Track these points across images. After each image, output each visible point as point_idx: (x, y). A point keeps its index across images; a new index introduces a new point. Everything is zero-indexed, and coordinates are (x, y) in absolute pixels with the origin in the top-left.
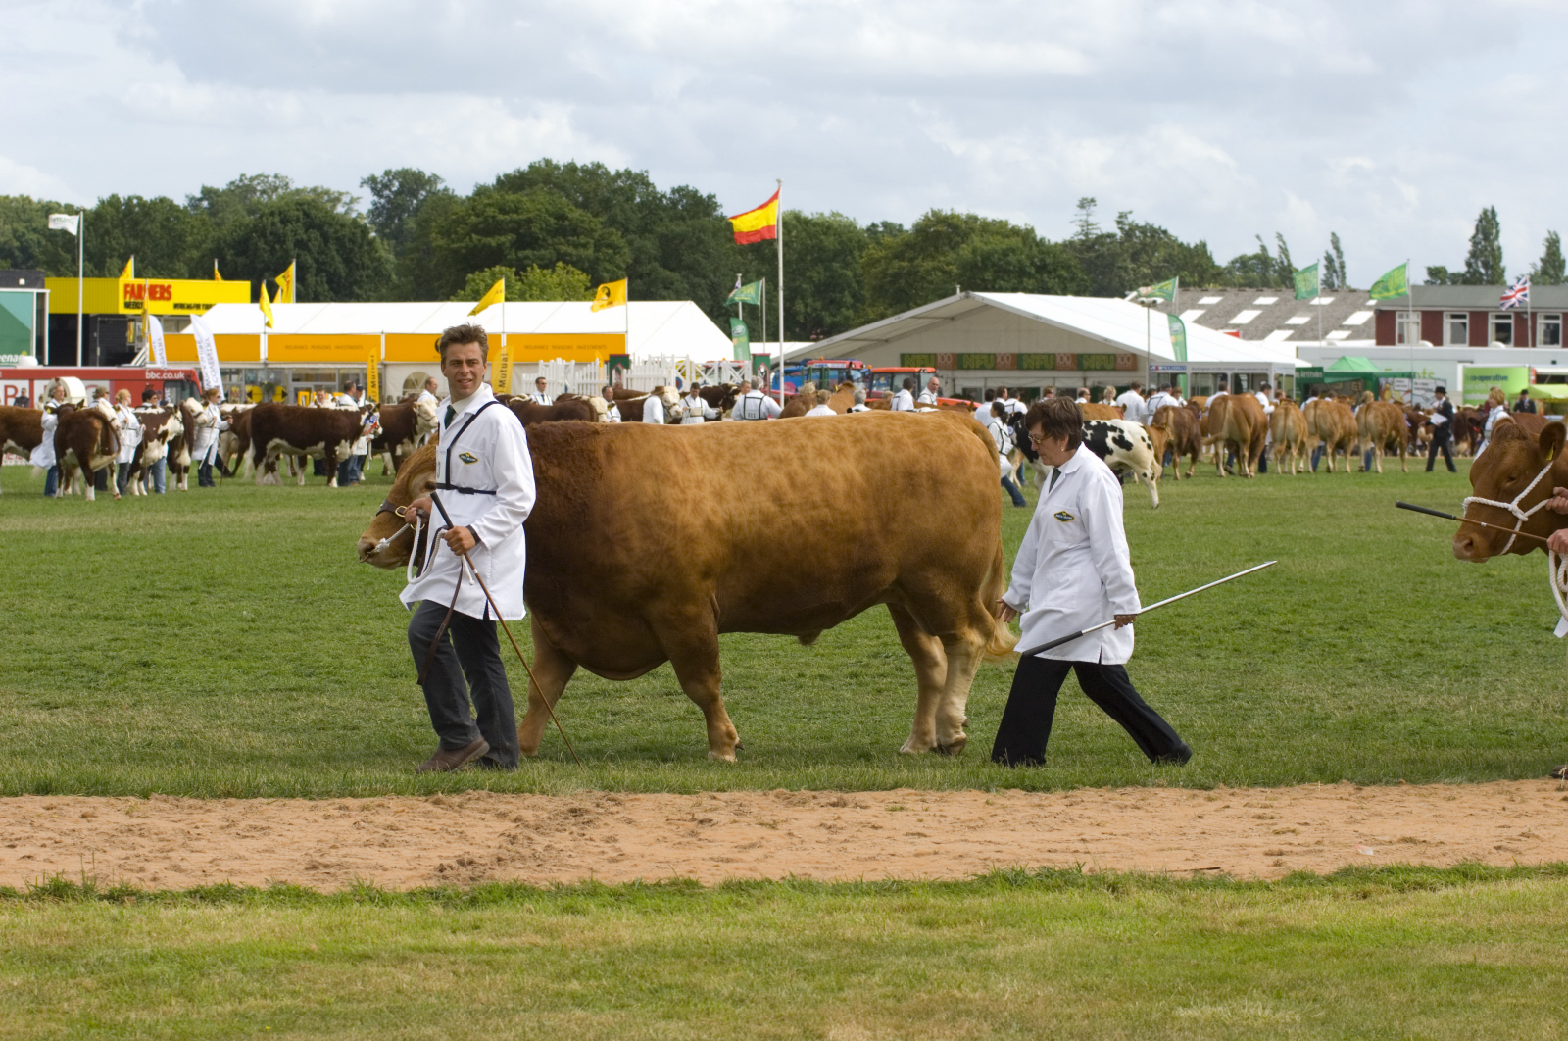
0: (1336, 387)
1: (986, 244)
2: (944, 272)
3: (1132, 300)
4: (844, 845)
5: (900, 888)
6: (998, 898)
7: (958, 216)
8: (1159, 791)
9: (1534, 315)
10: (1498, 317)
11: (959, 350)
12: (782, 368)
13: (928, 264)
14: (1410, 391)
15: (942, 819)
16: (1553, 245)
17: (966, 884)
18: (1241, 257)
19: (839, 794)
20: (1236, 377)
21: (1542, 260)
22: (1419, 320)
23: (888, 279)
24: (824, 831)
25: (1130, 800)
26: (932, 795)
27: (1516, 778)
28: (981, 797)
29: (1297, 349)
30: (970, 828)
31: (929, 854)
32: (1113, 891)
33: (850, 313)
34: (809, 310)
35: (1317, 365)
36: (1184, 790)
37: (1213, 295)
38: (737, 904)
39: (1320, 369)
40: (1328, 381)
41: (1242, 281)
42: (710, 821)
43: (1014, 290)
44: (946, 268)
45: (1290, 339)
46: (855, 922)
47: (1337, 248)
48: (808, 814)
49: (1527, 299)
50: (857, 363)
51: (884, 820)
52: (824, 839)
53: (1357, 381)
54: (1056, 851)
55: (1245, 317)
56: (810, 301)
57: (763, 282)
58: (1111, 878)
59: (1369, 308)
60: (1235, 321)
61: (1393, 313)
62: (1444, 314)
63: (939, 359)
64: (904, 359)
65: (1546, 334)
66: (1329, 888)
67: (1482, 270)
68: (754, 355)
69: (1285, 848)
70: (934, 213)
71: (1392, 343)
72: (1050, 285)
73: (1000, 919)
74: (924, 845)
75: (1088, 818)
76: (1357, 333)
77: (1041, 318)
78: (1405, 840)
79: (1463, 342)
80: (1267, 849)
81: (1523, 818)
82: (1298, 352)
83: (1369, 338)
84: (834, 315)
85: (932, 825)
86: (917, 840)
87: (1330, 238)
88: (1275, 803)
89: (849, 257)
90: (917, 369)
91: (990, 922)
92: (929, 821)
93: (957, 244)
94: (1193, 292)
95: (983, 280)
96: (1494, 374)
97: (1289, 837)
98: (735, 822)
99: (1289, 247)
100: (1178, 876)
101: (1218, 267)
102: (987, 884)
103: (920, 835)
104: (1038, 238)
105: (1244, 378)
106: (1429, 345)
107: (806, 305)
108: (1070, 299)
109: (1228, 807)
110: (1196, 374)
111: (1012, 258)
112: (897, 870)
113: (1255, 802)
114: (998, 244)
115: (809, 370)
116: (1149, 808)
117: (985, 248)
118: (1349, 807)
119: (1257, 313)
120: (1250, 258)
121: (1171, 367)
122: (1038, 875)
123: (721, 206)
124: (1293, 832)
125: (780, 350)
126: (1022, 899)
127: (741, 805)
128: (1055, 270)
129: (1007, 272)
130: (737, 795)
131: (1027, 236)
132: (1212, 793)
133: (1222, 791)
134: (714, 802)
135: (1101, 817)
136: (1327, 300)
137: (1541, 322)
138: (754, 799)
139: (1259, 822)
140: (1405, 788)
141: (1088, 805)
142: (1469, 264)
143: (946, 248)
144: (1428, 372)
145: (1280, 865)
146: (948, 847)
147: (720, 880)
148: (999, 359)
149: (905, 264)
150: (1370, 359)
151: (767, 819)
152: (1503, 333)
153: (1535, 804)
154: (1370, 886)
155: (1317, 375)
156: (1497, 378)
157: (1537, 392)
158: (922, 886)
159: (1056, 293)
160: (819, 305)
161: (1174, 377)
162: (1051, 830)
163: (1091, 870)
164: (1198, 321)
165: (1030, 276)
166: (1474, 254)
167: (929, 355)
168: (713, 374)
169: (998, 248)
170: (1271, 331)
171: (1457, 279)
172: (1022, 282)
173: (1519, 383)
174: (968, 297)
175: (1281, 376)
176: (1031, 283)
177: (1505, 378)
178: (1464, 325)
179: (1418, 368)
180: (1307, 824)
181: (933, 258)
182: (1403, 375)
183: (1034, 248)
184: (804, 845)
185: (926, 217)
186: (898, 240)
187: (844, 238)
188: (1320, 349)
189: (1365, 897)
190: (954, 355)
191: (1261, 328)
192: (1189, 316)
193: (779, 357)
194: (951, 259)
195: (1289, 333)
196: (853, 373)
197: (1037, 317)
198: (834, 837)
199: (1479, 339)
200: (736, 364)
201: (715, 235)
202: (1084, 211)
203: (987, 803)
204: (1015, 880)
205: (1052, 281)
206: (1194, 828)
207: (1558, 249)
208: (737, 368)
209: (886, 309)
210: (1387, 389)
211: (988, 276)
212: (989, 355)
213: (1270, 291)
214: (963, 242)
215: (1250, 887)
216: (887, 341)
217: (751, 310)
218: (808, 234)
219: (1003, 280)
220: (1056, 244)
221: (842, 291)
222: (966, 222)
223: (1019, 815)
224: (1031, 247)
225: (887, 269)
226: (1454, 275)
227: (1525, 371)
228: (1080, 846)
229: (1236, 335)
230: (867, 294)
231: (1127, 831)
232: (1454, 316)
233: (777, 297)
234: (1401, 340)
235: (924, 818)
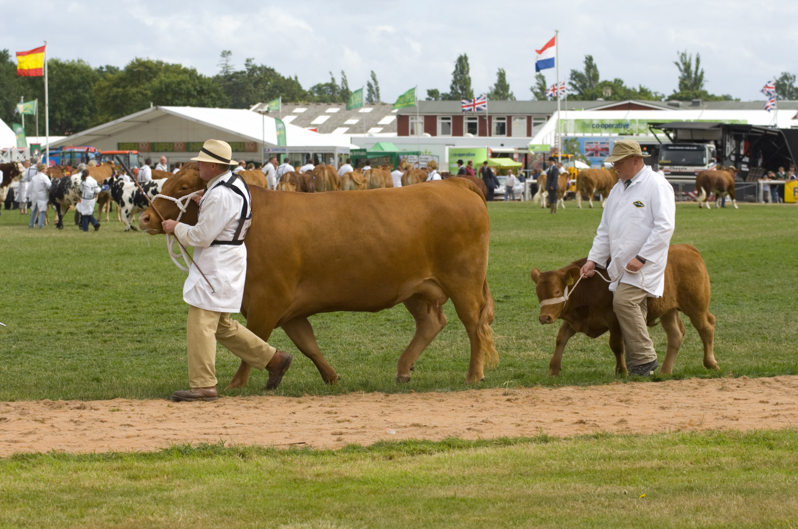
0: (374, 161)
1: (168, 78)
2: (143, 94)
3: (255, 110)
4: (84, 432)
5: (117, 456)
6: (175, 462)
7: (151, 62)
8: (270, 398)
9: (490, 118)
10: (469, 119)
11: (152, 140)
12: (48, 152)
13: (134, 90)
14: (418, 163)
15: (142, 416)
16: (502, 75)
17: (156, 454)
18: (318, 85)
19: (81, 402)
20: (315, 155)
21: (495, 85)
22: (423, 121)
23: (110, 99)
24: (72, 424)
25: (252, 404)
26: (136, 402)
27: (479, 388)
28: (165, 403)
29: (351, 138)
30: (158, 421)
31: (134, 436)
32: (243, 457)
33: (88, 119)
34: (64, 117)
35: (363, 148)
36: (284, 398)
37: (302, 107)
38: (21, 468)
39: (365, 150)
40: (369, 157)
41: (318, 99)
42: (5, 419)
43: (185, 105)
44: (145, 92)
45: (347, 132)
46: (90, 477)
47: (374, 79)
48: (63, 414)
49: (486, 109)
50: (92, 149)
51: (108, 417)
52: (72, 429)
53: (386, 157)
54: (209, 434)
55: (320, 120)
56: (64, 112)
57: (36, 102)
58: (241, 449)
59: (394, 114)
60: (314, 122)
61: (407, 117)
62: (438, 118)
63: (140, 146)
64: (120, 146)
65: (497, 128)
66: (370, 453)
67: (460, 91)
68: (31, 145)
69: (344, 431)
70: (137, 60)
71: (407, 134)
72: (205, 102)
73: (176, 474)
74: (131, 431)
75: (228, 414)
76: (386, 129)
77: (200, 121)
78: (414, 425)
79: (448, 133)
80: (333, 431)
81: (484, 411)
82: (352, 141)
83: (393, 131)
84: (78, 120)
85: (136, 419)
86: (127, 428)
87: (370, 73)
88: (338, 404)
89: (88, 86)
90: (127, 152)
91: (170, 476)
92: (135, 417)
93: (151, 78)
94: (290, 105)
95: (166, 100)
96: (467, 152)
97: (346, 424)
98: (20, 419)
99: (348, 79)
100: (281, 448)
101: (304, 91)
102: (169, 454)
103: (129, 425)
104: (199, 75)
105: (320, 156)
106: (429, 135)
107: (62, 115)
108: (217, 111)
109: (310, 407)
110: (291, 154)
111: (183, 86)
112: (116, 446)
113: (326, 404)
114: (174, 78)
115: (64, 153)
116: (264, 408)
117: (167, 80)
118: (381, 406)
119: (328, 117)
120: (323, 86)
121: (277, 150)
122: (198, 448)
123: (11, 56)
124: (348, 421)
125: (47, 141)
126: (189, 462)
127: (23, 409)
128: (209, 93)
129: (181, 94)
130: (21, 403)
131: (192, 73)
132: (301, 399)
133: (306, 398)
134: (8, 407)
135: (235, 414)
136: (368, 110)
137: (495, 122)
138: (31, 405)
139: (329, 415)
140: (414, 394)
141: (228, 407)
142: (452, 88)
143: (144, 81)
144: (428, 151)
145: (340, 441)
146: (146, 432)
147: (11, 453)
148: (176, 146)
149: (120, 90)
150: (394, 144)
151: (39, 417)
152: (472, 129)
153: (490, 403)
154: (393, 453)
155: (363, 154)
156: (469, 155)
157: (492, 163)
158: (131, 455)
159: (209, 107)
160: (69, 114)
161: (278, 156)
162: (206, 422)
163: (229, 445)
164: (293, 123)
165: (194, 97)
166: (454, 82)
167: (135, 144)
168: (7, 156)
169: (174, 80)
170: (336, 128)
171: (446, 97)
172: (189, 100)
173: (481, 158)
174: (157, 109)
175: (342, 154)
176: (194, 101)
177: (474, 155)
178: (449, 123)
179: (422, 149)
180: (356, 416)
181: (137, 86)
182: (414, 153)
183: (196, 80)
184: (61, 433)
185: (133, 63)
186: (116, 76)
187: (84, 75)
188: (365, 138)
189: (390, 459)
190: (149, 143)
191: (330, 126)
192: (287, 120)
193: (46, 146)
194: (146, 87)
195: (347, 129)
196: (89, 154)
197: (198, 121)
198: (79, 427)
199: (458, 132)
200: (21, 150)
201: (7, 74)
202: (225, 59)
203: (169, 406)
204: (185, 451)
205: (207, 100)
206: (290, 419)
207: (504, 79)
208: (21, 152)
209: (109, 116)
210: (404, 162)
211: (169, 97)
212: (170, 143)
213: (335, 104)
214: (154, 77)
215: (323, 454)
216: (109, 136)
217: (29, 118)
218: (63, 73)
219: (178, 99)
220: (209, 78)
221: (83, 106)
222: (156, 65)
223: (187, 413)
224: (194, 80)
225: (109, 93)
226: (443, 94)
227: (485, 150)
228: (223, 431)
229: (315, 130)
230: (98, 108)
231: (251, 422)
232: (443, 119)
233: (44, 110)
234: (413, 133)
235: (131, 415)
